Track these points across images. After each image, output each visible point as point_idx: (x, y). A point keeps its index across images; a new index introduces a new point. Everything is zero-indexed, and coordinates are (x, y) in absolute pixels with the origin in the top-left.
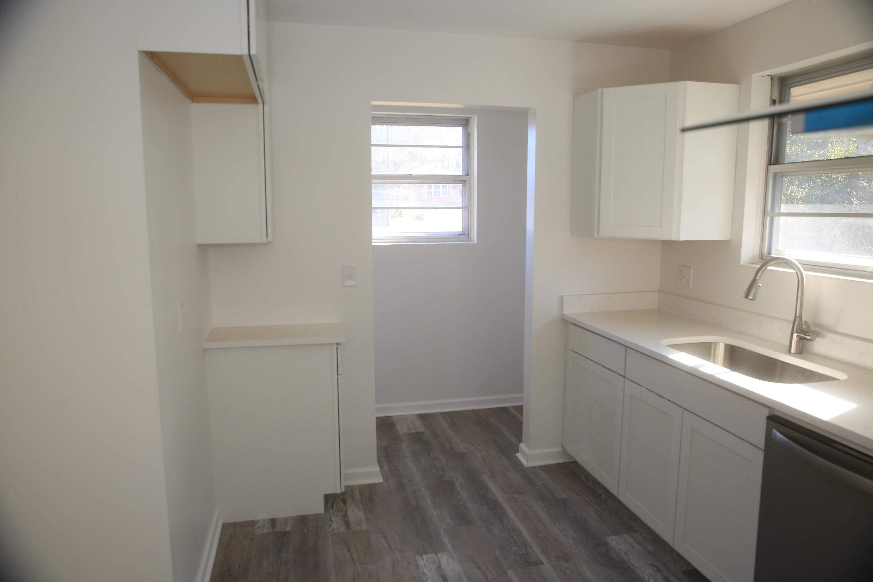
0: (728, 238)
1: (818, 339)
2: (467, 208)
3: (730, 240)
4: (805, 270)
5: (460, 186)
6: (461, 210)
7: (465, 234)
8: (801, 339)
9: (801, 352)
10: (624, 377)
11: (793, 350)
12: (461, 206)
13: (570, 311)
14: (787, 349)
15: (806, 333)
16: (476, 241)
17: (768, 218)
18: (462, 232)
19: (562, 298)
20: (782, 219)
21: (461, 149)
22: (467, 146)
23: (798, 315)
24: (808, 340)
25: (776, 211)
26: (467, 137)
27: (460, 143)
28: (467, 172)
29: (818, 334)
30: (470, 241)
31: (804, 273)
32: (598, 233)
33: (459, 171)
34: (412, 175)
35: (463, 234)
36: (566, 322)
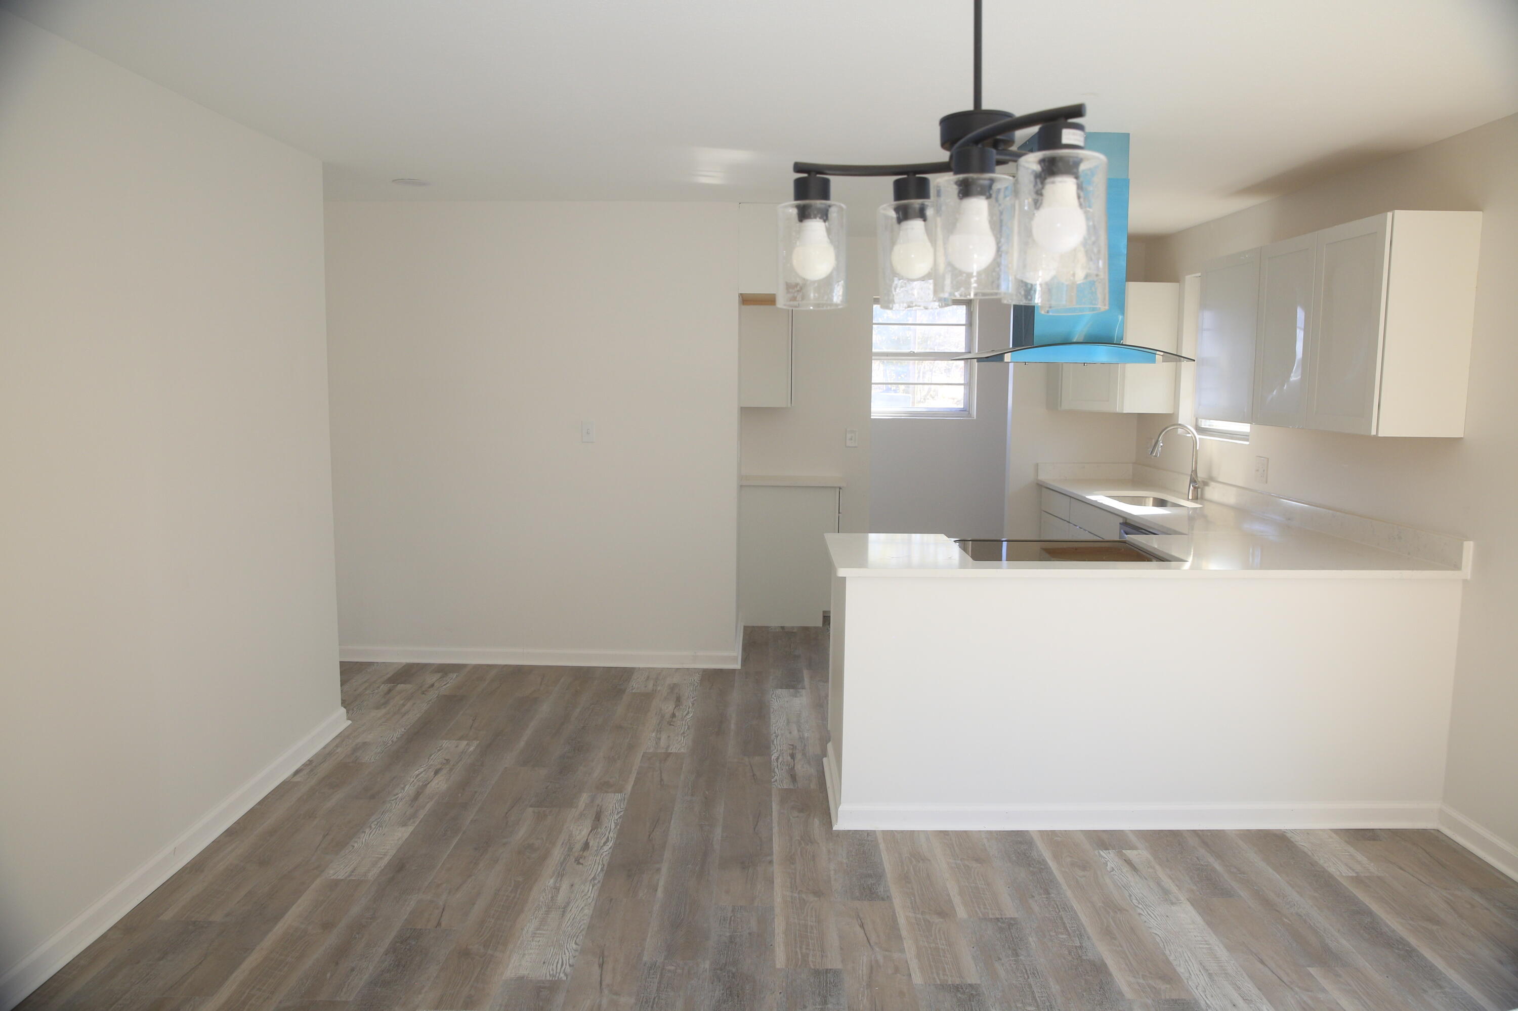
0: (1171, 412)
1: (1207, 488)
2: (968, 385)
3: (1173, 414)
5: (961, 363)
6: (963, 387)
7: (966, 410)
8: (1195, 488)
9: (1196, 499)
10: (1069, 522)
11: (1190, 498)
12: (963, 382)
13: (1044, 477)
14: (1187, 497)
16: (975, 418)
18: (963, 408)
19: (1037, 465)
21: (964, 327)
22: (969, 324)
23: (1193, 469)
26: (970, 315)
27: (963, 322)
28: (969, 350)
29: (1205, 484)
30: (970, 417)
31: (1198, 437)
33: (961, 348)
34: (914, 352)
35: (964, 410)
36: (1041, 487)
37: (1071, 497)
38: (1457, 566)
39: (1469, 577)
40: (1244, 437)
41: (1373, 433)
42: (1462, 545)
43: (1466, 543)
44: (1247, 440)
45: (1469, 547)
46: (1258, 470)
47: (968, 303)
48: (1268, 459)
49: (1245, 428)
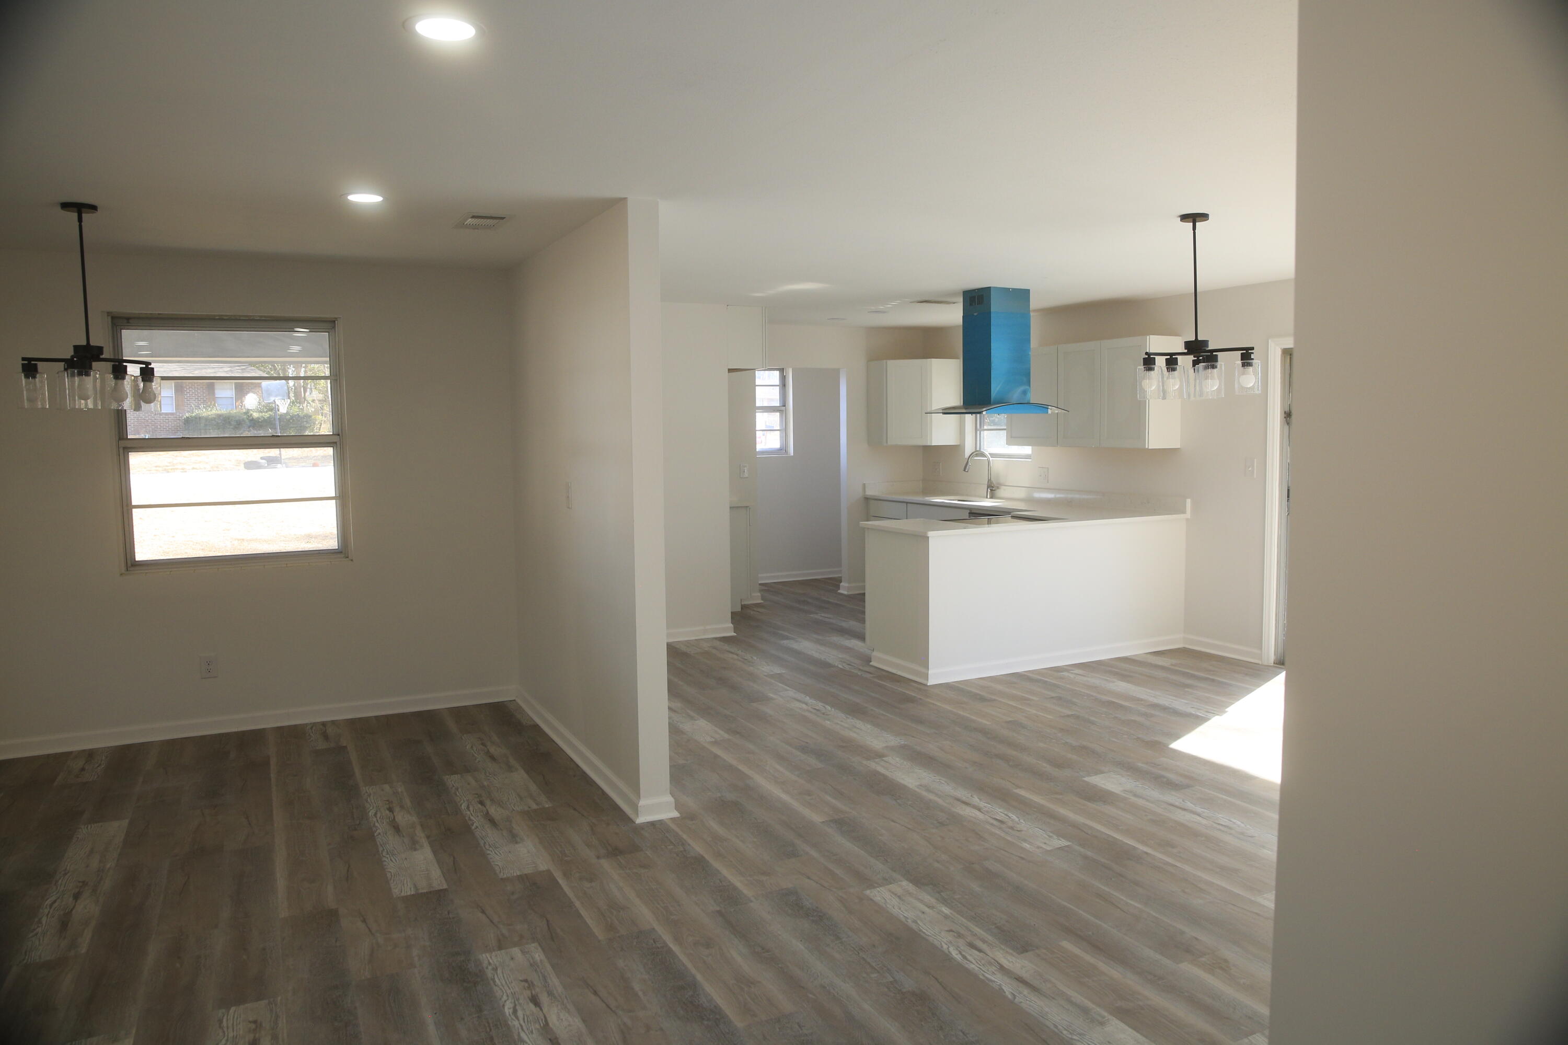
0: (959, 444)
1: (998, 490)
2: (784, 430)
3: (959, 445)
4: (991, 457)
5: (778, 414)
6: (779, 432)
7: (783, 449)
8: (991, 490)
11: (988, 497)
12: (779, 428)
13: (869, 493)
15: (993, 487)
16: (792, 455)
17: (978, 432)
19: (864, 484)
20: (986, 432)
21: (778, 387)
22: (783, 385)
23: (988, 479)
24: (994, 490)
25: (982, 428)
26: (783, 379)
27: (777, 382)
28: (784, 404)
29: (998, 488)
30: (787, 454)
31: (991, 459)
32: (887, 442)
33: (777, 404)
35: (781, 449)
36: (867, 499)
37: (907, 503)
38: (1184, 512)
39: (1189, 517)
40: (1028, 457)
41: (1147, 447)
42: (1186, 501)
43: (1187, 500)
44: (1030, 459)
45: (1189, 501)
46: (1041, 476)
47: (782, 371)
48: (1048, 468)
49: (1027, 450)
